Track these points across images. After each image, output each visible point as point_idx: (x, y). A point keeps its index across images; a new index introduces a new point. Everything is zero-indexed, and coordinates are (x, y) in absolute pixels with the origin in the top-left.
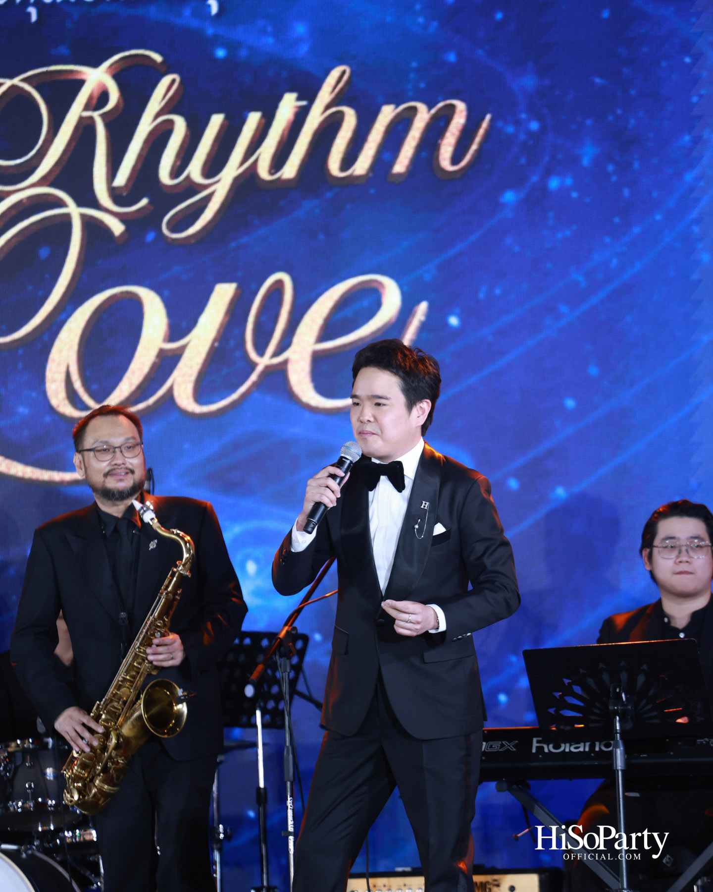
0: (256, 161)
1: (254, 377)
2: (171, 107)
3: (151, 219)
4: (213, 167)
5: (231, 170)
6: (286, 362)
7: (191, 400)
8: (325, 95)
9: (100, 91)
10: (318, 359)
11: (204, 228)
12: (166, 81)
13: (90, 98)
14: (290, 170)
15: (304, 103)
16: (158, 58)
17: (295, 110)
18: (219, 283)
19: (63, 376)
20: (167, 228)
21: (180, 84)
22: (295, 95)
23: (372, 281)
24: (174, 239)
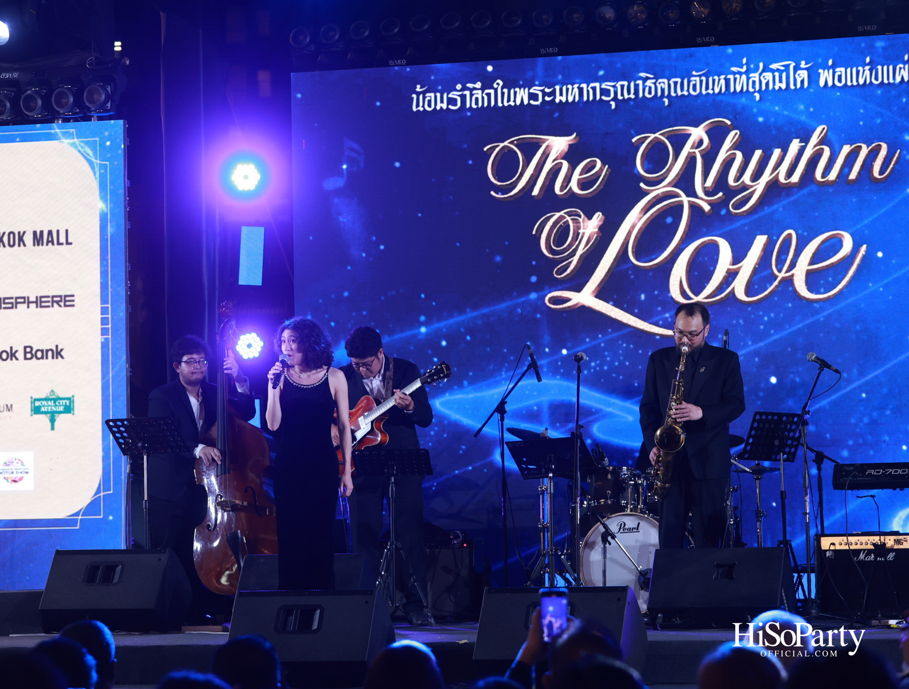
0: (778, 173)
1: (776, 283)
2: (736, 146)
3: (724, 203)
4: (756, 176)
5: (766, 178)
6: (793, 275)
7: (744, 295)
8: (814, 140)
9: (699, 139)
10: (809, 274)
11: (751, 207)
12: (733, 133)
13: (694, 143)
14: (795, 178)
15: (803, 144)
16: (729, 122)
17: (799, 147)
18: (758, 235)
19: (678, 283)
20: (732, 208)
21: (740, 135)
22: (798, 140)
23: (837, 234)
24: (735, 213)
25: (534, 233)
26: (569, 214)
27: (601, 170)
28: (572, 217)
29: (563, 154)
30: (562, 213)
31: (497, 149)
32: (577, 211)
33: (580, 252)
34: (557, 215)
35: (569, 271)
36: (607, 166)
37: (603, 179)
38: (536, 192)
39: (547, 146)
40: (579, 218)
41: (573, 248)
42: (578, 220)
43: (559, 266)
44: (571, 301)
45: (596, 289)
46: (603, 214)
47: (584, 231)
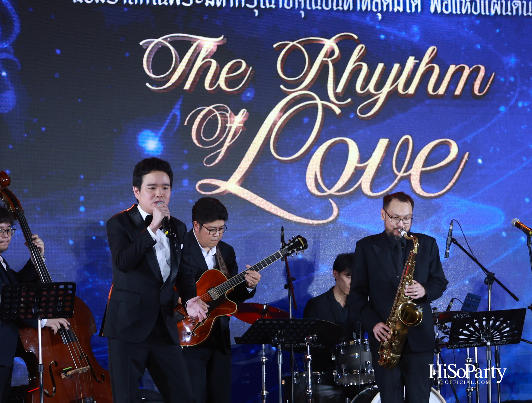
0: (397, 85)
1: (396, 181)
2: (361, 59)
3: (352, 108)
4: (379, 86)
5: (387, 88)
6: (410, 175)
7: (369, 190)
8: (426, 59)
9: (331, 49)
10: (423, 174)
11: (375, 113)
12: (359, 47)
13: (327, 52)
14: (411, 90)
15: (418, 61)
16: (356, 37)
17: (414, 64)
18: (381, 138)
19: (314, 176)
20: (359, 112)
21: (365, 49)
22: (413, 58)
23: (446, 141)
24: (362, 117)
25: (186, 124)
26: (217, 108)
27: (246, 70)
28: (220, 112)
29: (212, 54)
30: (211, 107)
31: (152, 45)
32: (225, 107)
33: (227, 144)
34: (207, 109)
35: (217, 161)
36: (251, 68)
37: (248, 79)
38: (187, 86)
39: (198, 45)
40: (226, 113)
41: (221, 140)
42: (226, 115)
43: (209, 156)
44: (220, 189)
45: (241, 178)
46: (247, 111)
47: (231, 125)
